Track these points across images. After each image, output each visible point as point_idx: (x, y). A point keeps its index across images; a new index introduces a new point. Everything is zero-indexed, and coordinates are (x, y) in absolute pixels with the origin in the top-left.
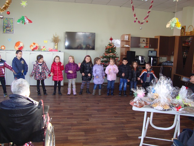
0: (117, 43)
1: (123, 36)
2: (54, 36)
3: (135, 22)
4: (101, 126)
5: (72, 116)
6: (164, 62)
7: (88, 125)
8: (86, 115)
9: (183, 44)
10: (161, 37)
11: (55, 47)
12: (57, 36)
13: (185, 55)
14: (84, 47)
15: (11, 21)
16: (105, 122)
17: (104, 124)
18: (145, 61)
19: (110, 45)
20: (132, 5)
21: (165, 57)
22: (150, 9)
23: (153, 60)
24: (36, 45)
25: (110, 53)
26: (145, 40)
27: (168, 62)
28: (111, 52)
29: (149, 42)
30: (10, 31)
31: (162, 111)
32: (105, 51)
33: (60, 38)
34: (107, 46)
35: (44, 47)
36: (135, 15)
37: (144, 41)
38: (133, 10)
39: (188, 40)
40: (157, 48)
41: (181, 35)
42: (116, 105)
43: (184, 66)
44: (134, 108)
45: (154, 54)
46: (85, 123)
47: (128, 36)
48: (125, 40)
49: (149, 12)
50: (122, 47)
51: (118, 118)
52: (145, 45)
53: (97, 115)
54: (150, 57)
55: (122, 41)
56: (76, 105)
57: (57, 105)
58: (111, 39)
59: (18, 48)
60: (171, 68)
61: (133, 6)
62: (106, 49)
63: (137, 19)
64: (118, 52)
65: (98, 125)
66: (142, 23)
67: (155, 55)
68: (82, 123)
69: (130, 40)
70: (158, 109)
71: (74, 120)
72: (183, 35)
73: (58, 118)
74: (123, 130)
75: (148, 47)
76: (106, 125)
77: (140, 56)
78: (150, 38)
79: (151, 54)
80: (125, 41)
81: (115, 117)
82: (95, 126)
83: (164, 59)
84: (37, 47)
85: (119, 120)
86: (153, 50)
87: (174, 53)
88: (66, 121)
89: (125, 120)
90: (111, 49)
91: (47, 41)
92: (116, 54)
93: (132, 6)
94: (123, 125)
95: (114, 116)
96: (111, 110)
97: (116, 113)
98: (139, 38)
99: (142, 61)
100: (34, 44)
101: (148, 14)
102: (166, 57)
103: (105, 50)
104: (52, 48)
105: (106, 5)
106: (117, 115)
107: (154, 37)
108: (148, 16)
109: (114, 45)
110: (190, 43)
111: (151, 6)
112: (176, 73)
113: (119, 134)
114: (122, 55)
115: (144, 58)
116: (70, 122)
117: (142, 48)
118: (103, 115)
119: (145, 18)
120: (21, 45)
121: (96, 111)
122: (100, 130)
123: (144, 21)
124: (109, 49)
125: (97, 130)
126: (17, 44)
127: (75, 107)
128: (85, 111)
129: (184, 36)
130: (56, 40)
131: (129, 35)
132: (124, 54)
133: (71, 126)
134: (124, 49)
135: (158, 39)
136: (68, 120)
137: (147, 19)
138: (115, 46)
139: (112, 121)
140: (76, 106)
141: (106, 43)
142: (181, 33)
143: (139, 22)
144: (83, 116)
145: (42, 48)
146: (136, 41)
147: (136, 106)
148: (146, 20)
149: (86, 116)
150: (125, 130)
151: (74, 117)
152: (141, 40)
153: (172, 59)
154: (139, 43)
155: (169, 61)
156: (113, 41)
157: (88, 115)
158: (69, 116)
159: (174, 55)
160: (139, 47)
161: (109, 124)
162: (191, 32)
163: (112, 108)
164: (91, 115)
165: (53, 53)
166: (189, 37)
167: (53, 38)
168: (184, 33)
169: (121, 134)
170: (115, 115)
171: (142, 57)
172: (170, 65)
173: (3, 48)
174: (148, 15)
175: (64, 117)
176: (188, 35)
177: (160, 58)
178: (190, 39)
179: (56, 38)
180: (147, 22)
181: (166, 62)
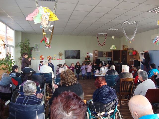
0: (91, 54)
1: (94, 51)
3: (99, 45)
9: (123, 54)
10: (114, 51)
11: (60, 58)
12: (61, 52)
15: (38, 45)
19: (87, 56)
23: (110, 63)
24: (50, 57)
25: (87, 60)
26: (106, 53)
28: (88, 60)
30: (37, 50)
35: (54, 58)
36: (99, 42)
37: (105, 53)
38: (98, 39)
40: (112, 57)
44: (95, 75)
45: (110, 60)
48: (95, 53)
49: (105, 40)
50: (94, 57)
52: (105, 55)
55: (93, 54)
58: (88, 53)
59: (41, 58)
63: (100, 43)
64: (92, 59)
66: (102, 45)
69: (97, 53)
75: (107, 56)
78: (108, 52)
79: (108, 60)
84: (51, 58)
86: (110, 57)
87: (120, 59)
90: (88, 58)
91: (56, 55)
93: (97, 37)
98: (102, 52)
99: (104, 64)
100: (49, 56)
102: (117, 61)
103: (85, 59)
104: (58, 58)
107: (110, 51)
108: (104, 42)
111: (106, 37)
114: (94, 61)
117: (104, 57)
119: (103, 43)
120: (43, 57)
123: (103, 44)
124: (87, 58)
126: (41, 56)
130: (60, 54)
131: (97, 51)
132: (95, 60)
135: (112, 52)
138: (90, 57)
141: (85, 55)
142: (123, 49)
143: (101, 45)
145: (53, 58)
146: (100, 54)
147: (96, 74)
154: (102, 54)
156: (89, 54)
160: (102, 56)
162: (126, 48)
163: (89, 83)
165: (60, 61)
166: (125, 51)
167: (59, 53)
171: (104, 62)
173: (34, 58)
174: (104, 41)
180: (104, 45)
181: (117, 63)
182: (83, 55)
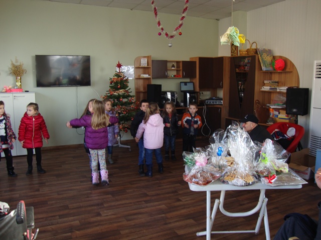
0: (129, 71)
1: (138, 60)
2: (13, 64)
3: (160, 34)
4: (125, 223)
5: (66, 211)
6: (207, 99)
7: (102, 225)
8: (92, 206)
9: (237, 69)
10: (201, 59)
11: (17, 84)
12: (18, 64)
13: (241, 87)
14: (65, 81)
16: (131, 215)
17: (130, 217)
18: (177, 99)
19: (118, 75)
20: (153, 6)
21: (207, 91)
22: (183, 13)
23: (190, 98)
25: (118, 89)
26: (175, 65)
27: (213, 99)
28: (121, 88)
29: (181, 68)
31: (244, 186)
32: (110, 87)
33: (24, 67)
34: (112, 77)
36: (159, 24)
37: (173, 66)
38: (156, 14)
39: (244, 62)
40: (196, 77)
41: (232, 55)
42: (141, 180)
43: (241, 105)
45: (190, 87)
46: (96, 222)
47: (146, 60)
48: (142, 66)
49: (183, 18)
50: (138, 78)
51: (152, 204)
52: (175, 73)
53: (113, 204)
54: (185, 93)
55: (137, 68)
56: (70, 188)
57: (33, 193)
58: (119, 66)
60: (221, 108)
61: (155, 8)
62: (111, 83)
63: (162, 29)
64: (132, 86)
65: (120, 222)
66: (172, 37)
67: (192, 89)
68: (90, 223)
69: (150, 66)
70: (237, 184)
71: (72, 218)
72: (235, 55)
73: (41, 220)
74: (166, 224)
75: (181, 77)
76: (134, 219)
77: (169, 92)
78: (183, 62)
79: (184, 88)
80: (142, 68)
81: (146, 202)
82: (115, 225)
83: (206, 95)
85: (154, 208)
86: (188, 80)
87: (222, 84)
88: (58, 223)
89: (164, 206)
90: (120, 83)
92: (129, 91)
93: (153, 8)
94: (163, 215)
95: (144, 201)
96: (136, 190)
97: (146, 195)
98: (165, 63)
101: (182, 21)
102: (209, 91)
103: (109, 85)
104: (11, 87)
105: (107, 6)
106: (148, 198)
107: (188, 60)
108: (181, 25)
109: (125, 75)
110: (246, 67)
111: (185, 7)
112: (229, 116)
113: (161, 233)
114: (138, 92)
115: (176, 95)
116: (67, 224)
117: (172, 78)
118: (123, 202)
119: (177, 29)
121: (110, 196)
122: (127, 231)
123: (175, 33)
124: (116, 83)
125: (122, 232)
127: (69, 192)
128: (90, 199)
129: (237, 56)
130: (17, 72)
131: (148, 57)
132: (142, 89)
133: (71, 232)
134: (141, 82)
135: (196, 62)
136: (61, 220)
137: (180, 30)
138: (126, 78)
139: (142, 210)
140: (71, 190)
141: (110, 73)
142: (232, 52)
143: (167, 35)
144: (89, 208)
146: (160, 68)
147: (197, 183)
148: (178, 31)
149: (93, 208)
150: (170, 223)
151: (72, 211)
152: (169, 65)
153: (221, 94)
154: (166, 70)
155: (214, 97)
156: (122, 69)
157: (98, 205)
158: (61, 213)
159: (222, 87)
160: (165, 77)
161: (140, 216)
162: (248, 49)
163: (135, 186)
164: (102, 204)
165: (14, 95)
166: (244, 58)
167: (10, 66)
168: (236, 52)
169: (166, 232)
170: (145, 199)
171: (173, 94)
172: (217, 103)
174: (180, 22)
175: (52, 215)
176: (244, 55)
177: (201, 92)
178: (246, 61)
179: (16, 67)
180: (180, 34)
181: (211, 99)
182: (102, 73)
